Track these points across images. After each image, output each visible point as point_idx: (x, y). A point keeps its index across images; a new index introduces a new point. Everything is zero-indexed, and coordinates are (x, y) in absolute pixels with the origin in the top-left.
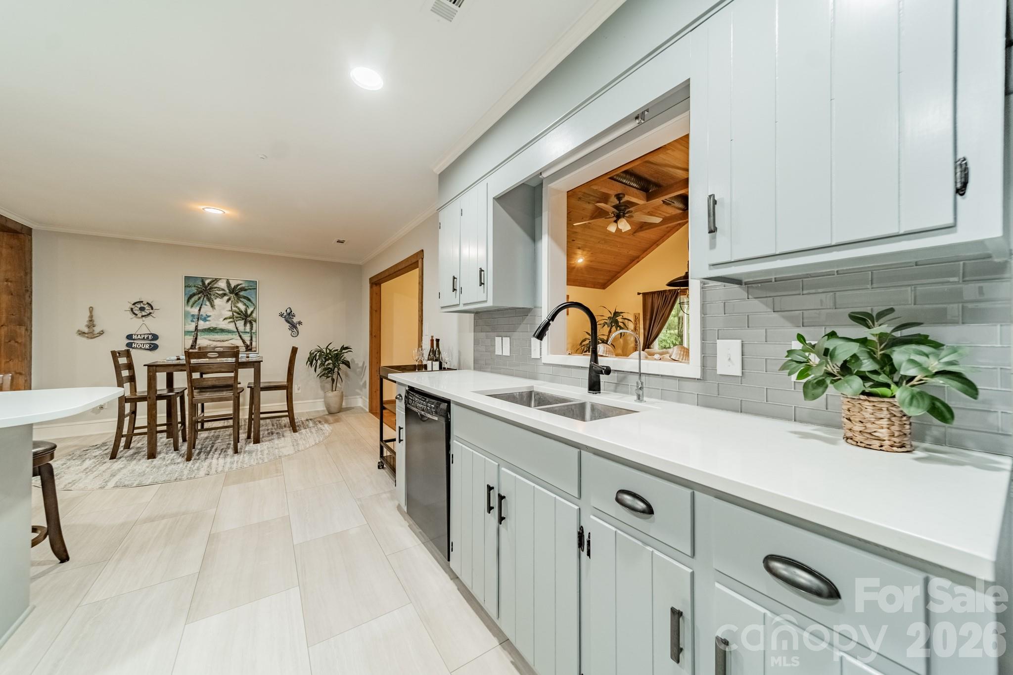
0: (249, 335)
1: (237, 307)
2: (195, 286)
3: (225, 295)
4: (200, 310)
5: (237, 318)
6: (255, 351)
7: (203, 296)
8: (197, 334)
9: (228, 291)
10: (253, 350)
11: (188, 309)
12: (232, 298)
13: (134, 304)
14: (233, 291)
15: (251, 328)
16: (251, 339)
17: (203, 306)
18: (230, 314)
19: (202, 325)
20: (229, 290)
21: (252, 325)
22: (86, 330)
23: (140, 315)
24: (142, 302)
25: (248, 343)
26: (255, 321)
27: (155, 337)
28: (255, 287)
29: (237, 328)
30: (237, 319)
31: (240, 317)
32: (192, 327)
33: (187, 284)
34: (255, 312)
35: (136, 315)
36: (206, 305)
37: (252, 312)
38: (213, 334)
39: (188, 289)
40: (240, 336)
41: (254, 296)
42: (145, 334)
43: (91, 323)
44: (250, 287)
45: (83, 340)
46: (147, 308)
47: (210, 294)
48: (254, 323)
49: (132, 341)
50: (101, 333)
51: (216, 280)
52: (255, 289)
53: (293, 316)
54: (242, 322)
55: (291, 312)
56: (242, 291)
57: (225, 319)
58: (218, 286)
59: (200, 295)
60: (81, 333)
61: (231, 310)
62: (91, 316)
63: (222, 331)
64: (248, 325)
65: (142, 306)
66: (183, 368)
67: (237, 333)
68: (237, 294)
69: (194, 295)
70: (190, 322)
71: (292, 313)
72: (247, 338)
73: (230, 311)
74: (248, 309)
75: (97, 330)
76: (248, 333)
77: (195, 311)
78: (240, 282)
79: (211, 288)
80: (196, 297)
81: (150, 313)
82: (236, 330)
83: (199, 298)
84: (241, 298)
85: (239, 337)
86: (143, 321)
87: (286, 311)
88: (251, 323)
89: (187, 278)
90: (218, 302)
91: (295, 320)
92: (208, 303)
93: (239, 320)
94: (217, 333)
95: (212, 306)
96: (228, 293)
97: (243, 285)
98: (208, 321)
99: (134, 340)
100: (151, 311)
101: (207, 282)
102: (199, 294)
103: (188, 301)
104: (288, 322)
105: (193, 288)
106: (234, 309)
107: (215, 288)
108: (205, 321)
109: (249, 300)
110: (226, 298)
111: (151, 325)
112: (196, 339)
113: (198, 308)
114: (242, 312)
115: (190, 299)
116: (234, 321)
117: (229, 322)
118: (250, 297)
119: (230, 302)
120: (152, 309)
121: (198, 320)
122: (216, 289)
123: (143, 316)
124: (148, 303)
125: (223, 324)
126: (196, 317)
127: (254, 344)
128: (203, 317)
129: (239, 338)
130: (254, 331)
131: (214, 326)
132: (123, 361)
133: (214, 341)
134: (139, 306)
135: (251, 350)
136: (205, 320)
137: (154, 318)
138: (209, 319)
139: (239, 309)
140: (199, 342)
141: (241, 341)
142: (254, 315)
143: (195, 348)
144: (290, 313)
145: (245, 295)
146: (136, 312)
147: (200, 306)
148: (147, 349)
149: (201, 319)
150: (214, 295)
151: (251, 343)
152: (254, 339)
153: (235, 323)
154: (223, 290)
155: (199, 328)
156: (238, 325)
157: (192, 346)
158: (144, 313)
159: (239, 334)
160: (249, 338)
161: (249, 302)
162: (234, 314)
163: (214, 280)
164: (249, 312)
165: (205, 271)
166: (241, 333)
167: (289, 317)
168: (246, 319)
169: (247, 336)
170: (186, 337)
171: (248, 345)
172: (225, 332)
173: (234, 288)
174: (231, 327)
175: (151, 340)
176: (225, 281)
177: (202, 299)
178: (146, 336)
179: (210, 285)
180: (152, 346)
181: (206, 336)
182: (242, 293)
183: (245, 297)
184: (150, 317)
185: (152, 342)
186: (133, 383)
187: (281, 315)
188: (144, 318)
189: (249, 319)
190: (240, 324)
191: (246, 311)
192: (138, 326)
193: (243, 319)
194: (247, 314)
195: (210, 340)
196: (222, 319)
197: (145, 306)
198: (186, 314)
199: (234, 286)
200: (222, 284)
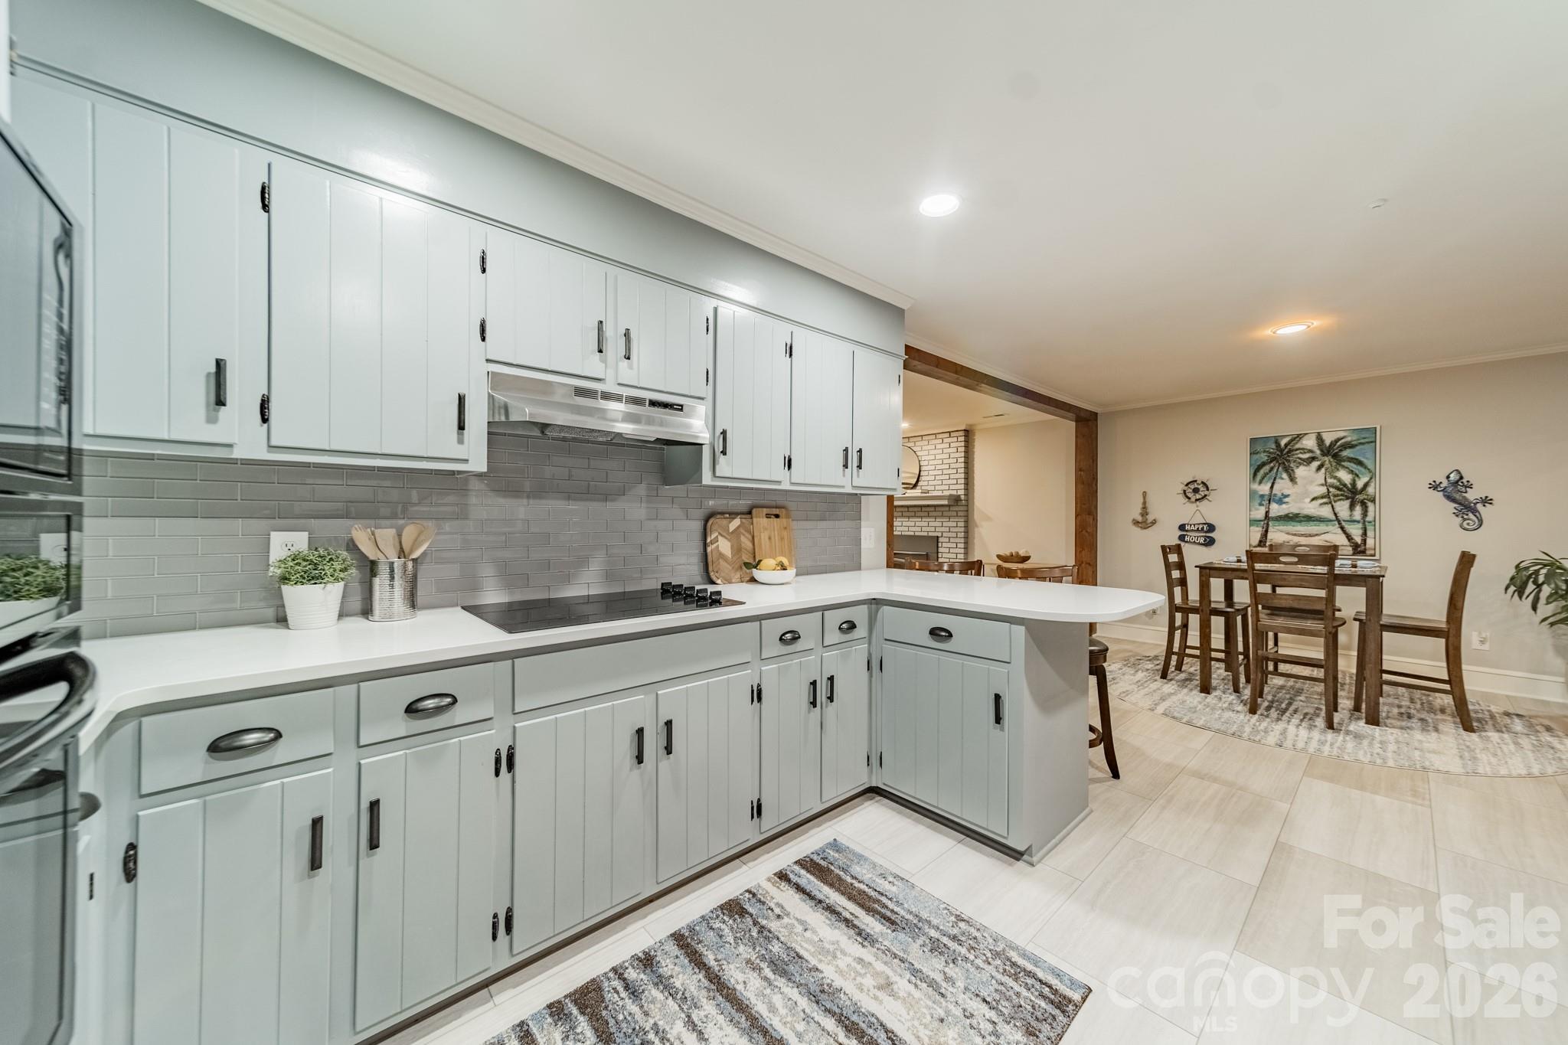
0: (1360, 525)
1: (1335, 478)
2: (1264, 452)
3: (1313, 459)
4: (1272, 487)
5: (1335, 496)
6: (1374, 556)
7: (1277, 464)
8: (1268, 524)
9: (1318, 452)
10: (1368, 552)
11: (1255, 486)
12: (1327, 462)
13: (1187, 485)
14: (1329, 451)
15: (1365, 513)
16: (1365, 534)
17: (1278, 480)
18: (1324, 490)
19: (1276, 509)
20: (1322, 450)
21: (1367, 507)
22: (1140, 519)
23: (1193, 499)
24: (1196, 481)
25: (1358, 540)
26: (1373, 501)
27: (1211, 528)
28: (1373, 439)
29: (1335, 514)
30: (1336, 499)
31: (1342, 495)
32: (1260, 513)
33: (1252, 451)
34: (1372, 484)
35: (1189, 498)
36: (1282, 479)
37: (1366, 485)
38: (1293, 523)
39: (1255, 457)
40: (1342, 528)
41: (1369, 455)
42: (1199, 524)
43: (1145, 512)
44: (1362, 441)
45: (1136, 530)
46: (1202, 489)
47: (1289, 461)
48: (1370, 505)
49: (1185, 533)
50: (1154, 522)
51: (1299, 437)
52: (1372, 442)
53: (1466, 487)
54: (1346, 504)
55: (1461, 478)
56: (1345, 448)
57: (1313, 499)
58: (1301, 447)
59: (1272, 464)
60: (1136, 523)
61: (1326, 484)
62: (1145, 503)
63: (1309, 519)
64: (1358, 509)
65: (1196, 486)
66: (1246, 576)
67: (1336, 523)
68: (1335, 456)
69: (1263, 464)
70: (1258, 507)
71: (1464, 481)
72: (1356, 532)
73: (1322, 485)
74: (1357, 479)
75: (1150, 518)
76: (1358, 522)
77: (1265, 489)
78: (1342, 434)
79: (1290, 451)
80: (1267, 468)
81: (1206, 496)
82: (1334, 518)
83: (1272, 469)
84: (1344, 461)
85: (1339, 529)
86: (1197, 506)
87: (1448, 477)
88: (1363, 504)
89: (1253, 441)
90: (1301, 472)
91: (1471, 495)
92: (1285, 476)
93: (1340, 500)
94: (1300, 522)
95: (1292, 479)
96: (1320, 457)
97: (1349, 439)
98: (1284, 503)
99: (1187, 531)
100: (1206, 493)
101: (1283, 442)
102: (1271, 462)
103: (1255, 475)
104: (1454, 500)
105: (1263, 455)
106: (1330, 481)
107: (1297, 450)
108: (1281, 504)
109: (1360, 463)
110: (1316, 464)
111: (1207, 512)
112: (1267, 531)
113: (1269, 485)
114: (1345, 485)
115: (1258, 471)
116: (1330, 503)
117: (1321, 504)
118: (1362, 459)
119: (1323, 470)
120: (1208, 489)
121: (1269, 503)
122: (1298, 452)
123: (1197, 500)
124: (1203, 482)
125: (1310, 508)
126: (1266, 498)
127: (1370, 542)
128: (1277, 498)
129: (1340, 531)
130: (1369, 518)
131: (1296, 511)
132: (1173, 558)
133: (1295, 535)
134: (1192, 487)
135: (1363, 552)
136: (1280, 502)
137: (1210, 501)
138: (1286, 500)
139: (1339, 480)
140: (1270, 536)
141: (1343, 537)
142: (1370, 490)
143: (1265, 546)
144: (1457, 482)
145: (1352, 456)
146: (1189, 495)
147: (1272, 481)
148: (1202, 544)
149: (1274, 501)
150: (1295, 461)
151: (1364, 541)
152: (1370, 533)
153: (1332, 506)
154: (1311, 451)
155: (1271, 515)
156: (1337, 509)
157: (1260, 541)
158: (1198, 496)
159: (1340, 524)
160: (1360, 532)
161: (1359, 467)
162: (1331, 490)
163: (1295, 438)
164: (1360, 484)
165: (1279, 426)
166: (1343, 524)
167: (1454, 489)
168: (1353, 498)
169: (1358, 529)
170: (1252, 528)
171: (1357, 543)
172: (1314, 521)
173: (1330, 446)
174: (1326, 512)
175: (1206, 532)
176: (1313, 437)
177: (1275, 470)
178: (1201, 526)
179: (1289, 447)
180: (1208, 540)
181: (1281, 528)
182: (1346, 453)
183: (1352, 458)
184: (1205, 502)
185: (1208, 535)
186: (1184, 588)
187: (1435, 487)
188: (1198, 502)
189: (1360, 497)
190: (1342, 508)
191: (1354, 484)
192: (1191, 513)
193: (1347, 498)
194: (1356, 489)
195: (1288, 534)
196: (1309, 500)
197: (1199, 487)
198: (1253, 494)
199: (1331, 443)
200: (1310, 443)
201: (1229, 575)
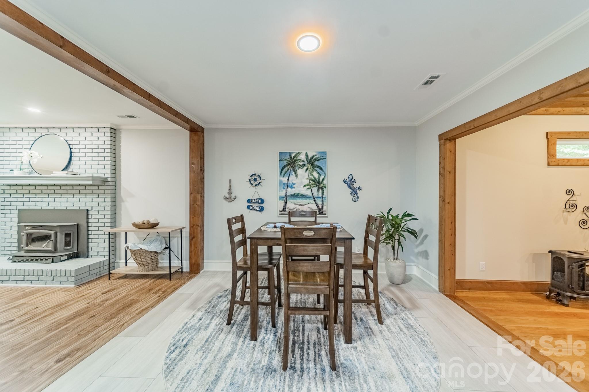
0: (321, 200)
1: (312, 175)
2: (285, 160)
3: (304, 165)
4: (288, 179)
5: (313, 185)
6: (325, 214)
7: (290, 167)
8: (287, 199)
9: (306, 162)
10: (324, 213)
11: (281, 178)
12: (309, 167)
13: (251, 176)
14: (310, 162)
15: (323, 194)
16: (323, 204)
17: (291, 176)
18: (307, 182)
19: (290, 191)
20: (307, 161)
21: (323, 190)
22: (228, 196)
23: (254, 185)
24: (255, 174)
25: (320, 207)
26: (325, 188)
27: (262, 201)
28: (325, 158)
29: (312, 194)
30: (313, 186)
31: (315, 184)
32: (283, 194)
33: (280, 159)
34: (325, 179)
35: (252, 184)
36: (292, 175)
37: (323, 180)
38: (297, 199)
39: (282, 162)
40: (315, 201)
41: (324, 165)
42: (257, 199)
43: (230, 193)
44: (322, 158)
45: (226, 203)
46: (258, 179)
47: (295, 166)
48: (324, 189)
49: (250, 204)
50: (235, 198)
51: (298, 154)
52: (325, 159)
53: (354, 182)
54: (316, 188)
55: (353, 178)
56: (316, 161)
57: (304, 186)
58: (300, 159)
59: (288, 167)
60: (226, 198)
61: (309, 179)
62: (230, 186)
63: (303, 196)
64: (320, 191)
65: (255, 177)
67: (313, 198)
68: (312, 164)
69: (285, 167)
70: (282, 189)
71: (353, 179)
72: (319, 202)
73: (308, 179)
74: (320, 176)
75: (233, 196)
76: (321, 198)
77: (285, 180)
78: (315, 154)
79: (295, 160)
80: (286, 169)
81: (260, 183)
82: (312, 196)
83: (288, 169)
84: (316, 167)
85: (314, 201)
86: (256, 189)
87: (349, 177)
88: (322, 189)
89: (281, 153)
90: (300, 171)
91: (356, 186)
92: (293, 173)
93: (314, 186)
94: (299, 198)
95: (296, 175)
96: (307, 164)
97: (317, 156)
98: (293, 188)
99: (251, 203)
100: (260, 181)
101: (293, 155)
102: (288, 165)
103: (281, 172)
104: (350, 188)
105: (285, 161)
106: (311, 177)
107: (298, 160)
108: (292, 188)
109: (321, 169)
110: (305, 168)
111: (261, 192)
112: (286, 203)
113: (287, 178)
114: (316, 179)
115: (283, 170)
116: (311, 188)
117: (307, 189)
118: (322, 167)
119: (308, 171)
120: (261, 180)
121: (287, 188)
122: (298, 161)
123: (256, 185)
124: (258, 175)
125: (303, 191)
126: (286, 185)
127: (324, 207)
128: (290, 185)
129: (314, 202)
130: (324, 196)
131: (298, 192)
133: (297, 205)
134: (254, 178)
135: (322, 213)
136: (292, 187)
137: (262, 186)
138: (294, 186)
139: (314, 177)
140: (288, 205)
141: (315, 205)
142: (324, 182)
143: (285, 211)
144: (351, 180)
145: (318, 165)
146: (252, 182)
147: (288, 176)
148: (258, 211)
149: (289, 187)
150: (297, 166)
151: (323, 207)
152: (324, 203)
153: (311, 190)
154: (303, 161)
155: (288, 194)
156: (313, 191)
157: (284, 208)
158: (256, 183)
159: (314, 199)
160: (321, 203)
161: (321, 171)
162: (311, 181)
163: (297, 154)
164: (321, 180)
165: (291, 147)
166: (315, 198)
167: (350, 182)
168: (319, 186)
169: (319, 201)
170: (280, 201)
171: (320, 208)
172: (304, 197)
173: (310, 159)
174: (308, 193)
175: (260, 204)
176: (304, 154)
177: (290, 170)
178: (257, 200)
179: (295, 158)
180: (261, 208)
181: (292, 201)
182: (316, 163)
183: (319, 166)
184: (259, 186)
185: (261, 205)
186: (245, 246)
187: (345, 181)
188: (256, 187)
189: (321, 185)
191: (319, 179)
192: (252, 193)
193: (317, 186)
194: (320, 181)
195: (295, 204)
196: (303, 186)
197: (257, 178)
198: (280, 182)
199: (311, 158)
200: (303, 157)
201: (270, 243)
